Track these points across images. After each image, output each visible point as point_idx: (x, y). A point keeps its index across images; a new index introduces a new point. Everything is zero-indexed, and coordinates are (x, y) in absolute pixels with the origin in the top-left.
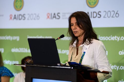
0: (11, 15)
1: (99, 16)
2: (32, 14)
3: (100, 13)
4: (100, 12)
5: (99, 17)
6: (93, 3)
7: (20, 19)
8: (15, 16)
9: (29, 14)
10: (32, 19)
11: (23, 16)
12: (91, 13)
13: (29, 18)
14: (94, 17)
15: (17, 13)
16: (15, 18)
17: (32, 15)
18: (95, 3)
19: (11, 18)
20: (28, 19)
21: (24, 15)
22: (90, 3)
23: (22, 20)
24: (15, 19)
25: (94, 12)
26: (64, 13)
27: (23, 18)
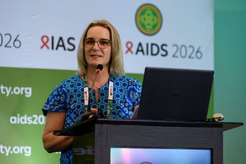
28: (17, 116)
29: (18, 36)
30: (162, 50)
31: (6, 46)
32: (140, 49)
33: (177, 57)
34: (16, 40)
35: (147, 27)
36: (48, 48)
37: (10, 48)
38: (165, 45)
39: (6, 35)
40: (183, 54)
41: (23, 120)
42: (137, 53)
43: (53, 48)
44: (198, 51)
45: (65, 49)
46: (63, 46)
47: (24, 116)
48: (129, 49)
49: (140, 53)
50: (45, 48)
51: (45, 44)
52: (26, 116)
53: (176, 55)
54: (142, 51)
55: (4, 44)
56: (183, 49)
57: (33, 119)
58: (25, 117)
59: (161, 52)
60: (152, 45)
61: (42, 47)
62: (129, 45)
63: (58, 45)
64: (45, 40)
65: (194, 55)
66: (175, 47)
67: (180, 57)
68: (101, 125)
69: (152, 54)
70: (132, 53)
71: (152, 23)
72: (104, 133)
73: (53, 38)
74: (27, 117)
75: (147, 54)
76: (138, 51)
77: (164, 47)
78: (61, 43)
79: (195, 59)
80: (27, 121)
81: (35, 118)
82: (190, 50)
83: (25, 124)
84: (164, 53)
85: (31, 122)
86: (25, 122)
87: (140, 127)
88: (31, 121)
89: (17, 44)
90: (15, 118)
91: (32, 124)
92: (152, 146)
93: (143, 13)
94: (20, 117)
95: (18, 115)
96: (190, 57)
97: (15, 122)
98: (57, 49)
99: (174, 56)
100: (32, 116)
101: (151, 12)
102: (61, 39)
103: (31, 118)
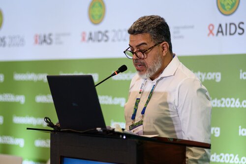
0: (84, 33)
1: (241, 31)
2: (120, 31)
3: (241, 26)
4: (243, 23)
5: (239, 34)
6: (230, 7)
7: (99, 41)
8: (91, 34)
9: (114, 31)
10: (119, 40)
11: (105, 34)
12: (226, 25)
13: (116, 39)
14: (230, 34)
15: (94, 29)
16: (90, 38)
17: (120, 33)
18: (233, 5)
19: (84, 39)
20: (113, 40)
21: (107, 32)
22: (223, 6)
23: (103, 43)
24: (90, 41)
25: (230, 24)
26: (178, 28)
27: (105, 38)
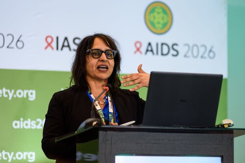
28: (20, 120)
29: (21, 36)
30: (173, 49)
31: (8, 47)
32: (150, 49)
33: (188, 57)
34: (18, 41)
35: (157, 26)
36: (52, 48)
37: (12, 49)
38: (176, 45)
39: (8, 35)
40: (195, 54)
41: (27, 125)
42: (146, 53)
43: (57, 49)
44: (210, 51)
45: (70, 50)
46: (69, 46)
47: (27, 120)
48: (138, 49)
49: (150, 53)
50: (49, 48)
51: (49, 45)
52: (29, 120)
53: (188, 55)
54: (152, 51)
55: (6, 45)
56: (195, 48)
57: (37, 123)
58: (29, 122)
59: (172, 52)
60: (162, 44)
61: (46, 48)
62: (138, 45)
63: (63, 46)
64: (49, 40)
65: (206, 55)
66: (187, 47)
67: (191, 57)
68: (105, 132)
69: (162, 54)
70: (141, 53)
71: (162, 22)
72: (108, 140)
73: (57, 38)
74: (31, 121)
75: (157, 54)
76: (147, 50)
77: (175, 47)
78: (66, 44)
79: (208, 59)
80: (31, 125)
81: (39, 122)
82: (202, 50)
83: (28, 129)
84: (175, 53)
85: (34, 127)
86: (29, 127)
87: (146, 133)
88: (35, 125)
89: (20, 45)
90: (18, 122)
91: (36, 129)
92: (159, 154)
93: (153, 11)
94: (23, 121)
95: (22, 119)
96: (202, 57)
97: (18, 127)
98: (62, 49)
99: (185, 56)
100: (36, 120)
101: (160, 10)
102: (66, 39)
103: (34, 122)
